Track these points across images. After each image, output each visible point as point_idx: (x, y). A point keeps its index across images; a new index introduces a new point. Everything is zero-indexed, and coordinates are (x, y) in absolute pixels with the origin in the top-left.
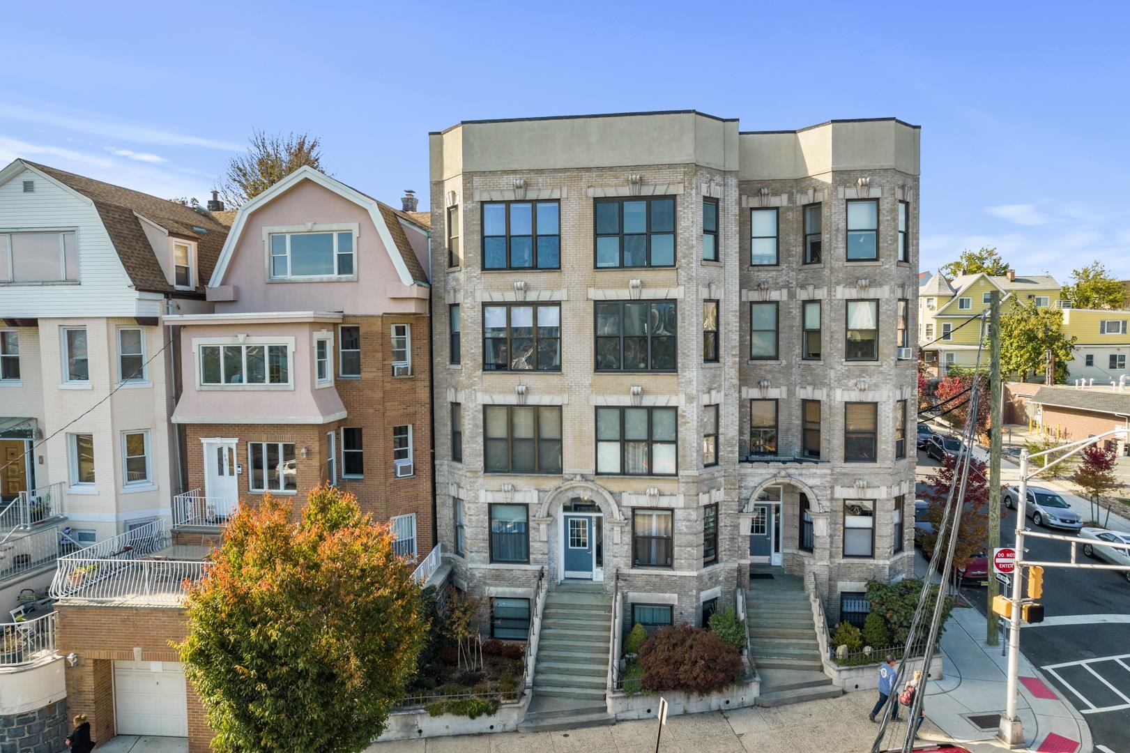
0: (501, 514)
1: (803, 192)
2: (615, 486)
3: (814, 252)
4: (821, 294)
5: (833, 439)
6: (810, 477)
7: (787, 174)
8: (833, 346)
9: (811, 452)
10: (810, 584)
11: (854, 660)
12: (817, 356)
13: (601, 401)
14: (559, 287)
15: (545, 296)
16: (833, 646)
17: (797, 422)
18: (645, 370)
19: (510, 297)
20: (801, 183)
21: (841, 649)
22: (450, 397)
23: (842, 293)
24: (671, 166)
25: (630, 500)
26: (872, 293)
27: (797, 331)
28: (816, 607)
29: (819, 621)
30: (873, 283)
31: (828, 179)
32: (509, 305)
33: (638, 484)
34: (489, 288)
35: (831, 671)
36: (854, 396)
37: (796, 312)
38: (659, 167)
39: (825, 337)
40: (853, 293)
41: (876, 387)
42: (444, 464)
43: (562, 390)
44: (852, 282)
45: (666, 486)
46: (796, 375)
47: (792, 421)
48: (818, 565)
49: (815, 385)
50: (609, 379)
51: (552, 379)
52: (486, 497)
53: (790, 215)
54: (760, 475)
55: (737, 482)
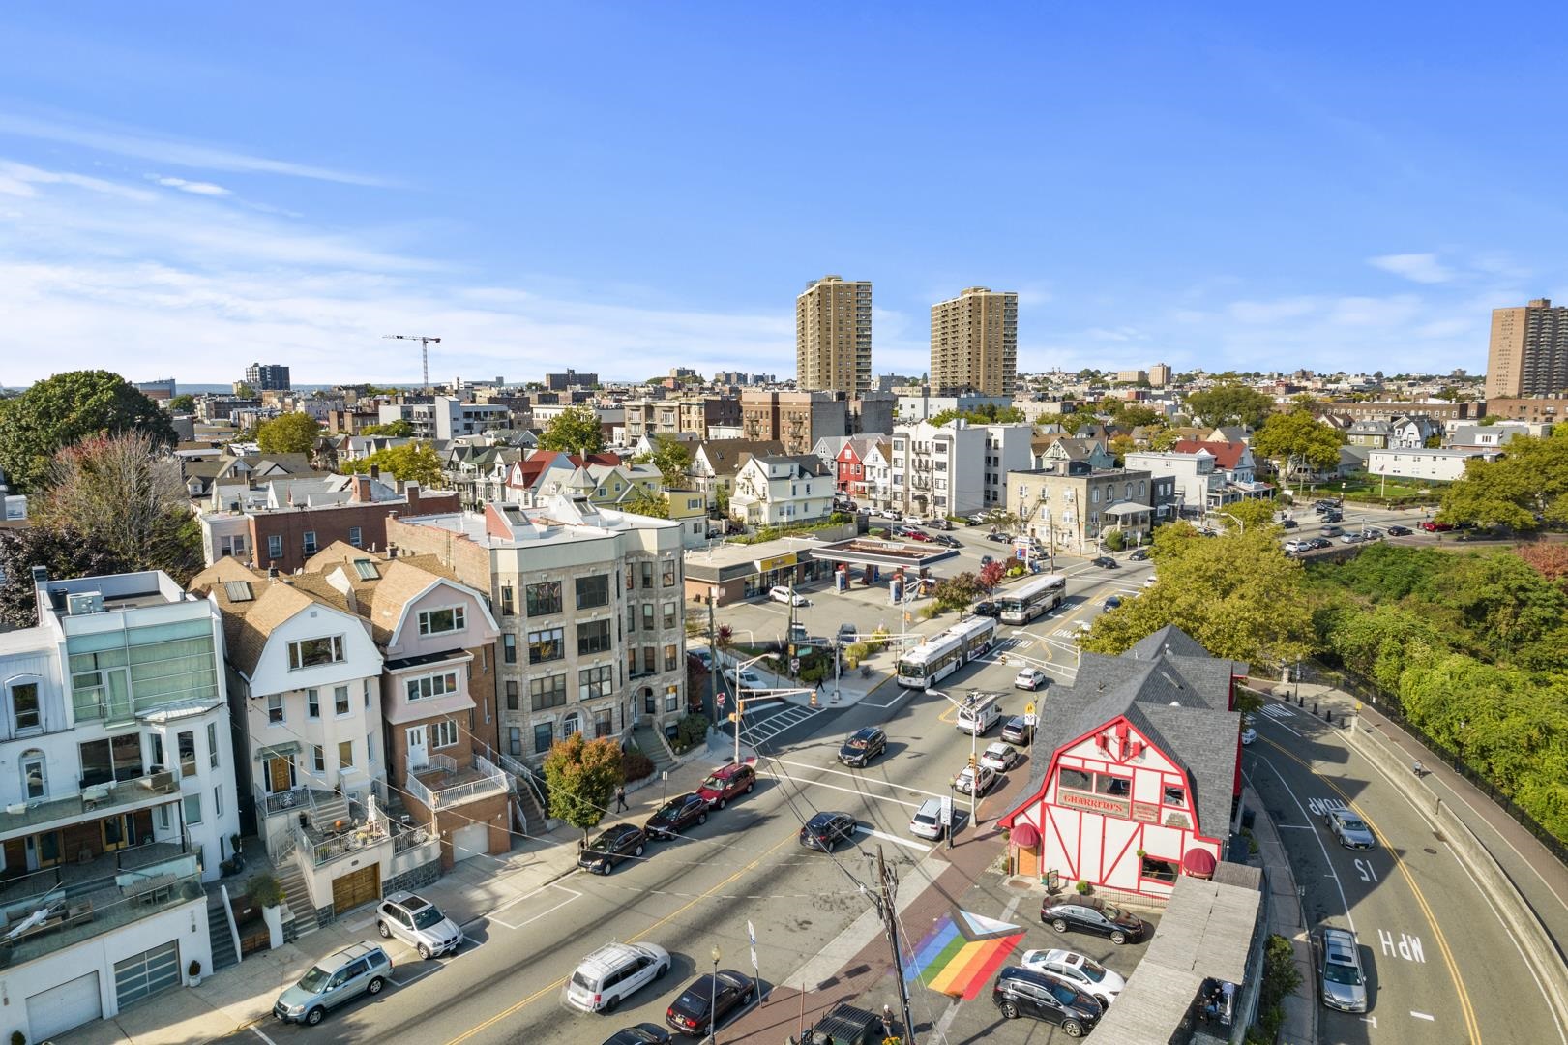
0: (539, 730)
1: (644, 556)
2: (588, 704)
3: (647, 581)
4: (653, 601)
5: (660, 664)
6: (653, 682)
7: (635, 548)
8: (659, 623)
9: (650, 670)
10: (656, 727)
11: (682, 753)
12: (652, 628)
13: (581, 668)
14: (561, 620)
15: (557, 626)
16: (674, 751)
17: (643, 657)
18: (598, 651)
19: (541, 628)
20: (641, 552)
21: (678, 749)
22: (506, 678)
23: (662, 601)
24: (607, 562)
25: (595, 709)
26: (673, 600)
27: (642, 618)
28: (661, 736)
29: (665, 742)
30: (674, 596)
31: (656, 553)
32: (539, 632)
33: (598, 701)
34: (531, 626)
35: (676, 759)
36: (667, 644)
37: (640, 609)
38: (602, 563)
39: (655, 620)
40: (666, 601)
41: (675, 639)
42: (503, 713)
43: (564, 668)
44: (666, 596)
45: (609, 699)
46: (641, 638)
47: (640, 657)
48: (658, 718)
49: (652, 640)
50: (585, 658)
51: (561, 662)
52: (533, 723)
53: (637, 566)
54: (636, 685)
55: (627, 690)
